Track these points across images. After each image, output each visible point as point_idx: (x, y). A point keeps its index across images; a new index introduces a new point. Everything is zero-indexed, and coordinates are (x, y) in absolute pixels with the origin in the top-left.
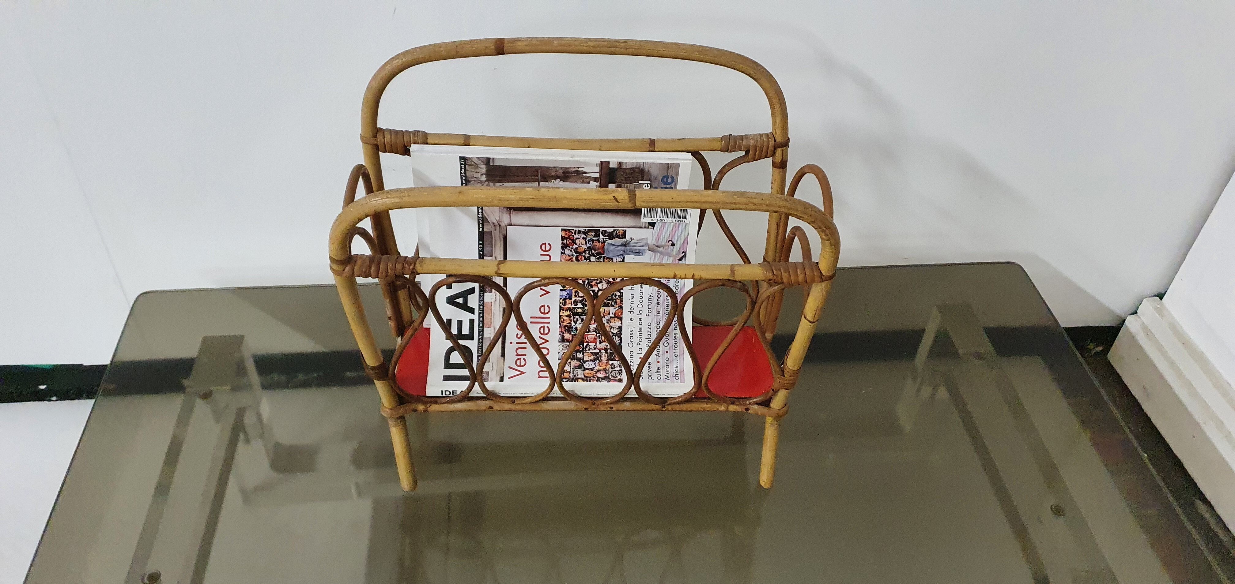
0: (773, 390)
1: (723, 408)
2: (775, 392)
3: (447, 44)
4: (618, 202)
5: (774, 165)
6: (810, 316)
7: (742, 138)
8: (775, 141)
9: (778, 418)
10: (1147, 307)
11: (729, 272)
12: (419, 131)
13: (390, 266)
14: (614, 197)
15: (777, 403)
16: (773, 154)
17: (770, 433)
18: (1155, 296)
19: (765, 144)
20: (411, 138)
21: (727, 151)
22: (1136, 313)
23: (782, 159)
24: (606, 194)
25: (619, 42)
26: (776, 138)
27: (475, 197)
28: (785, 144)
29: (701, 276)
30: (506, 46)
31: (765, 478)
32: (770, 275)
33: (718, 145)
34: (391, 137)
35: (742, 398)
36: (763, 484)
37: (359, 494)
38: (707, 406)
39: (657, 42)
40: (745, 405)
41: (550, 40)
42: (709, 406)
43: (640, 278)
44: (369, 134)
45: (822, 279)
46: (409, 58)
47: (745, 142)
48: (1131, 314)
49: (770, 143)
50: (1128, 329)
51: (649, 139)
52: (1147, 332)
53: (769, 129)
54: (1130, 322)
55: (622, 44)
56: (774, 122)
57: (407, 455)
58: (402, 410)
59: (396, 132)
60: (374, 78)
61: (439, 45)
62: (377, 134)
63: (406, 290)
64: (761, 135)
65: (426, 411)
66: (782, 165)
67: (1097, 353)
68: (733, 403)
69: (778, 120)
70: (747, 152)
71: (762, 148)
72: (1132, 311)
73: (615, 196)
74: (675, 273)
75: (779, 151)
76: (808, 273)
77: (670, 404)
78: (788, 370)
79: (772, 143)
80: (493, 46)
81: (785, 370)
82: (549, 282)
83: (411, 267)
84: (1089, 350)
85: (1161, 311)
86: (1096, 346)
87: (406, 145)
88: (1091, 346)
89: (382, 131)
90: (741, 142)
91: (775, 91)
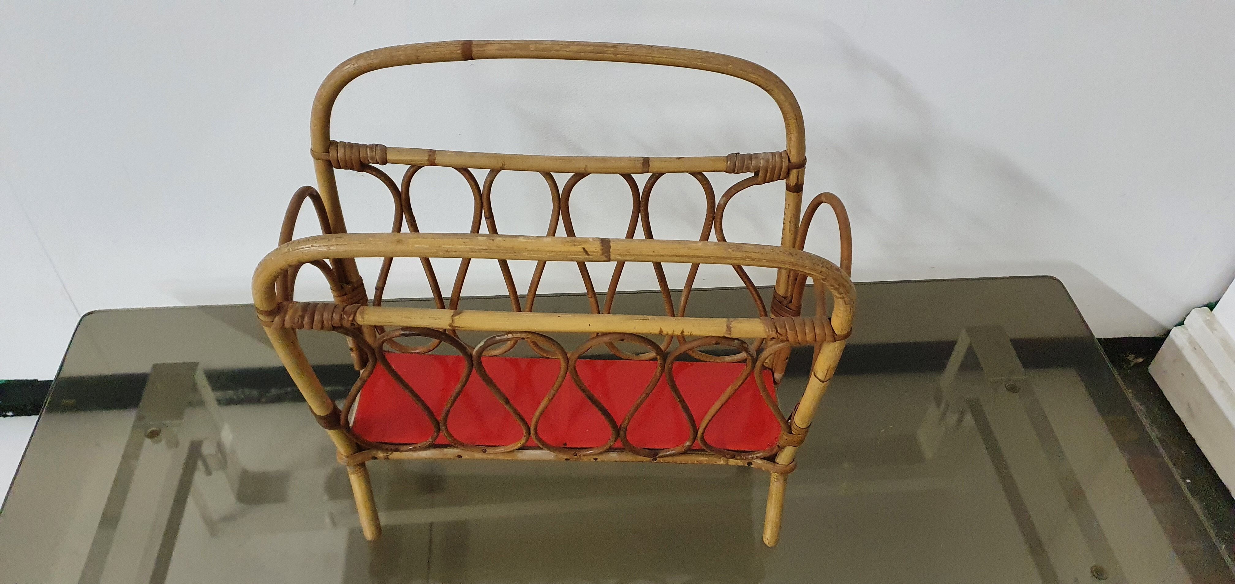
0: (778, 446)
1: (722, 462)
2: (781, 448)
3: (405, 47)
4: (588, 255)
5: (788, 188)
6: (821, 375)
7: (750, 157)
8: (789, 161)
9: (785, 474)
10: (1196, 319)
11: (725, 329)
12: (377, 145)
14: (584, 249)
15: (784, 457)
16: (787, 176)
17: (776, 487)
18: (1205, 306)
19: (778, 165)
20: (368, 154)
21: (733, 172)
22: (1183, 324)
23: (797, 183)
24: (575, 245)
25: (607, 47)
26: (790, 158)
28: (801, 165)
29: (691, 333)
30: (475, 50)
31: (768, 536)
32: (774, 334)
33: (723, 165)
34: (345, 151)
35: (744, 452)
36: (766, 542)
37: (335, 523)
38: (703, 459)
39: (652, 46)
40: (746, 459)
41: (526, 44)
42: (706, 458)
43: (620, 333)
44: (319, 149)
45: (835, 338)
46: (362, 63)
47: (754, 163)
48: (1176, 326)
49: (784, 164)
50: (1173, 342)
51: (643, 157)
52: (1195, 347)
53: (782, 146)
54: (1176, 334)
55: (612, 49)
56: (789, 139)
58: (360, 458)
59: (351, 146)
60: (323, 86)
61: (397, 49)
62: (329, 148)
64: (773, 154)
65: (386, 458)
66: (797, 189)
67: (1137, 365)
68: (733, 457)
69: (794, 137)
70: (757, 174)
71: (774, 169)
72: (1177, 322)
73: (586, 248)
74: (661, 329)
75: (794, 173)
76: (818, 331)
77: (661, 457)
78: (796, 427)
79: (785, 164)
80: (458, 49)
81: (792, 428)
82: (513, 337)
83: (351, 319)
84: (1129, 362)
85: (1211, 324)
86: (1136, 358)
87: (362, 160)
88: (1131, 357)
89: (335, 144)
90: (750, 162)
91: (791, 104)
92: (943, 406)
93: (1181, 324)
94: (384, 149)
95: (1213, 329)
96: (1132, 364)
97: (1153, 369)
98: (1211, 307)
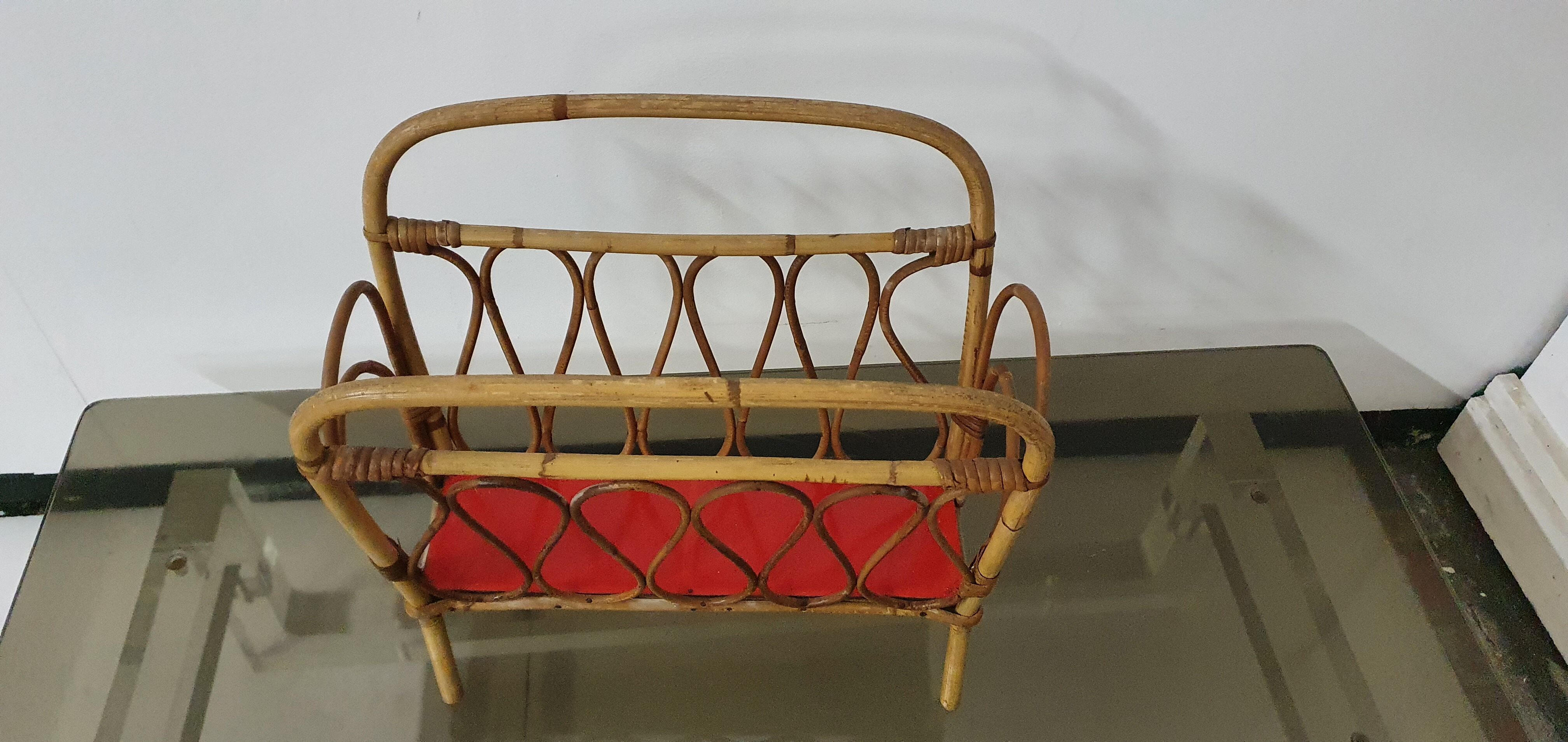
0: (959, 596)
1: (888, 611)
2: (961, 599)
3: (481, 104)
4: (712, 401)
5: (973, 270)
6: (1011, 523)
7: (924, 233)
8: (974, 238)
9: (968, 626)
10: (1498, 389)
11: (888, 476)
12: (448, 222)
13: (383, 463)
14: (706, 393)
15: (966, 608)
16: (972, 255)
17: (956, 641)
18: (1511, 372)
19: (959, 245)
20: (437, 233)
21: (903, 253)
22: (1483, 394)
23: (984, 265)
24: (695, 389)
25: (740, 103)
26: (975, 235)
27: (494, 395)
28: (990, 243)
29: (845, 480)
30: (571, 108)
31: (947, 698)
32: (950, 482)
33: (889, 244)
34: (407, 232)
35: (915, 600)
36: (945, 705)
37: (408, 656)
38: (865, 608)
39: (797, 100)
40: (919, 609)
41: (637, 98)
42: (869, 608)
43: (755, 481)
44: (374, 229)
45: (1027, 486)
46: (426, 125)
47: (928, 242)
48: (1473, 396)
49: (966, 242)
50: (1470, 417)
51: (788, 236)
52: (1498, 425)
53: (964, 219)
54: (1473, 405)
55: (746, 106)
56: (973, 213)
57: (445, 661)
58: (434, 609)
59: (415, 223)
60: (377, 152)
61: (470, 106)
62: (386, 227)
63: (445, 429)
64: (953, 229)
65: (467, 609)
66: (983, 272)
67: (1422, 442)
68: (903, 607)
69: (979, 211)
70: (933, 254)
71: (954, 248)
72: (1476, 390)
73: (709, 393)
74: (807, 476)
75: (979, 253)
76: (1005, 479)
77: (813, 606)
78: (981, 577)
79: (969, 242)
80: (550, 108)
81: (976, 577)
82: (620, 487)
83: (415, 468)
84: (1412, 439)
85: (1518, 395)
86: (1422, 433)
87: (428, 242)
88: (1415, 433)
89: (393, 220)
90: (924, 241)
91: (976, 170)
92: (1172, 507)
93: (1480, 393)
94: (458, 227)
95: (1520, 404)
96: (1417, 441)
97: (1443, 448)
98: (1520, 372)
